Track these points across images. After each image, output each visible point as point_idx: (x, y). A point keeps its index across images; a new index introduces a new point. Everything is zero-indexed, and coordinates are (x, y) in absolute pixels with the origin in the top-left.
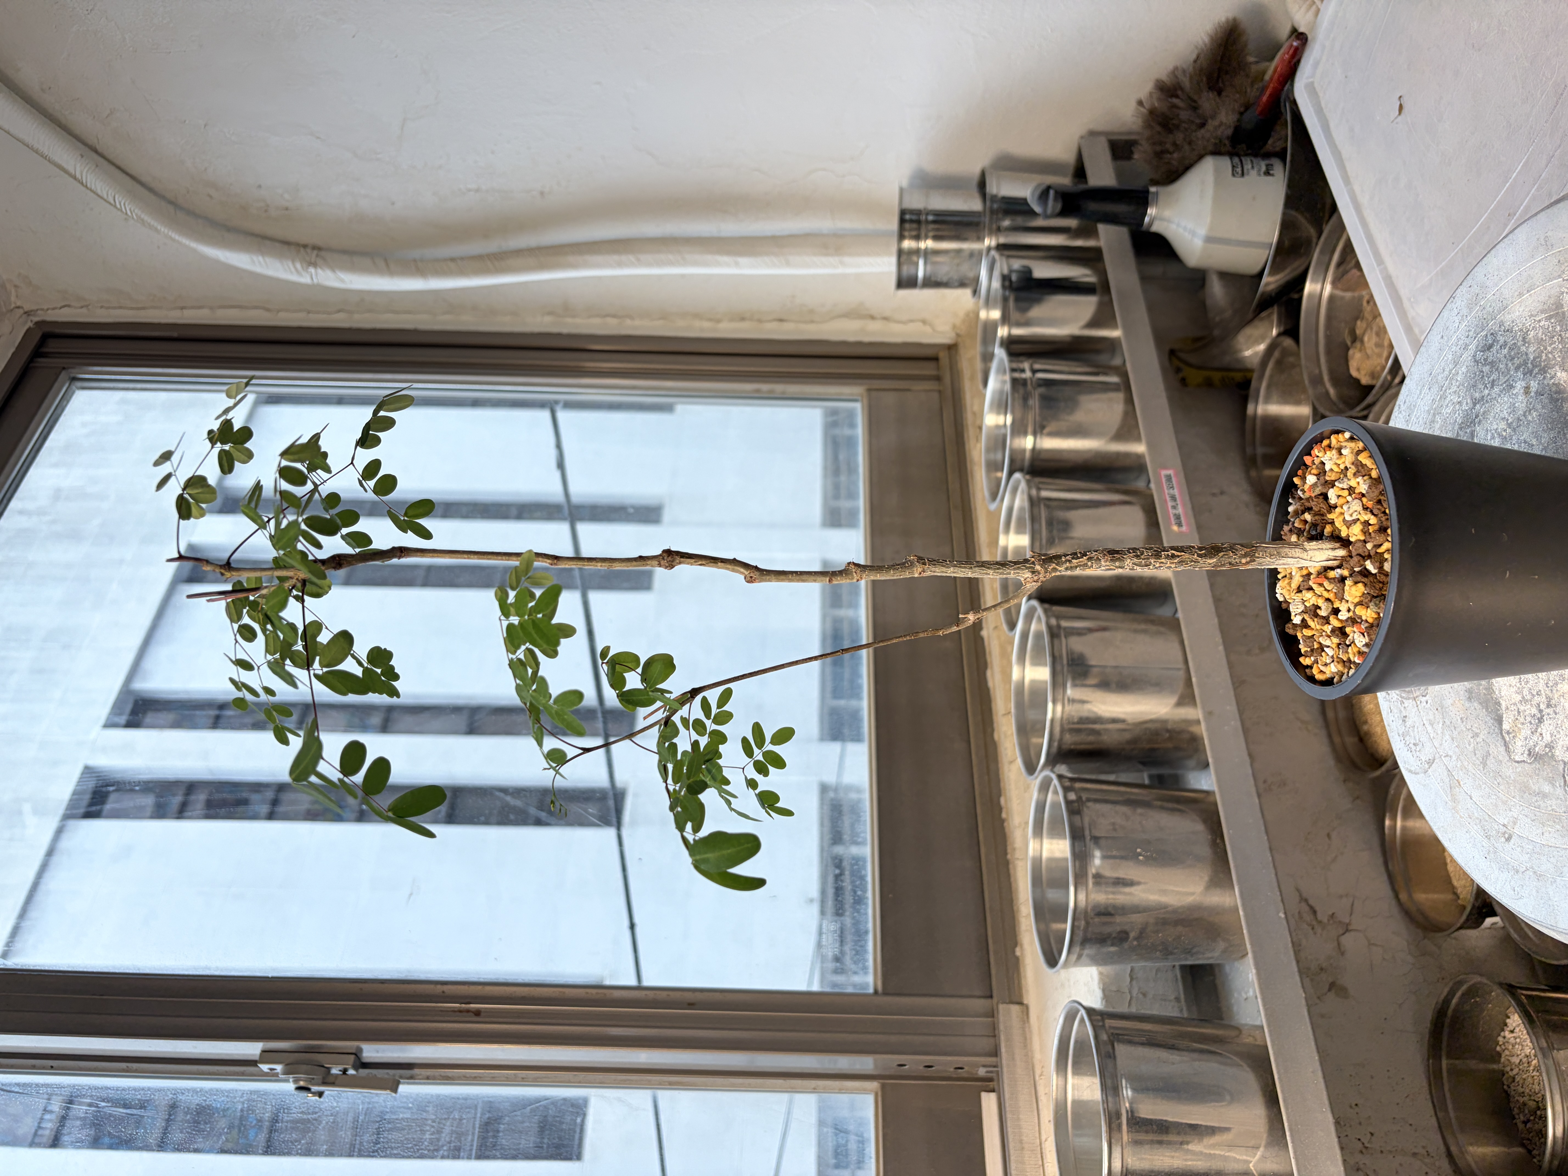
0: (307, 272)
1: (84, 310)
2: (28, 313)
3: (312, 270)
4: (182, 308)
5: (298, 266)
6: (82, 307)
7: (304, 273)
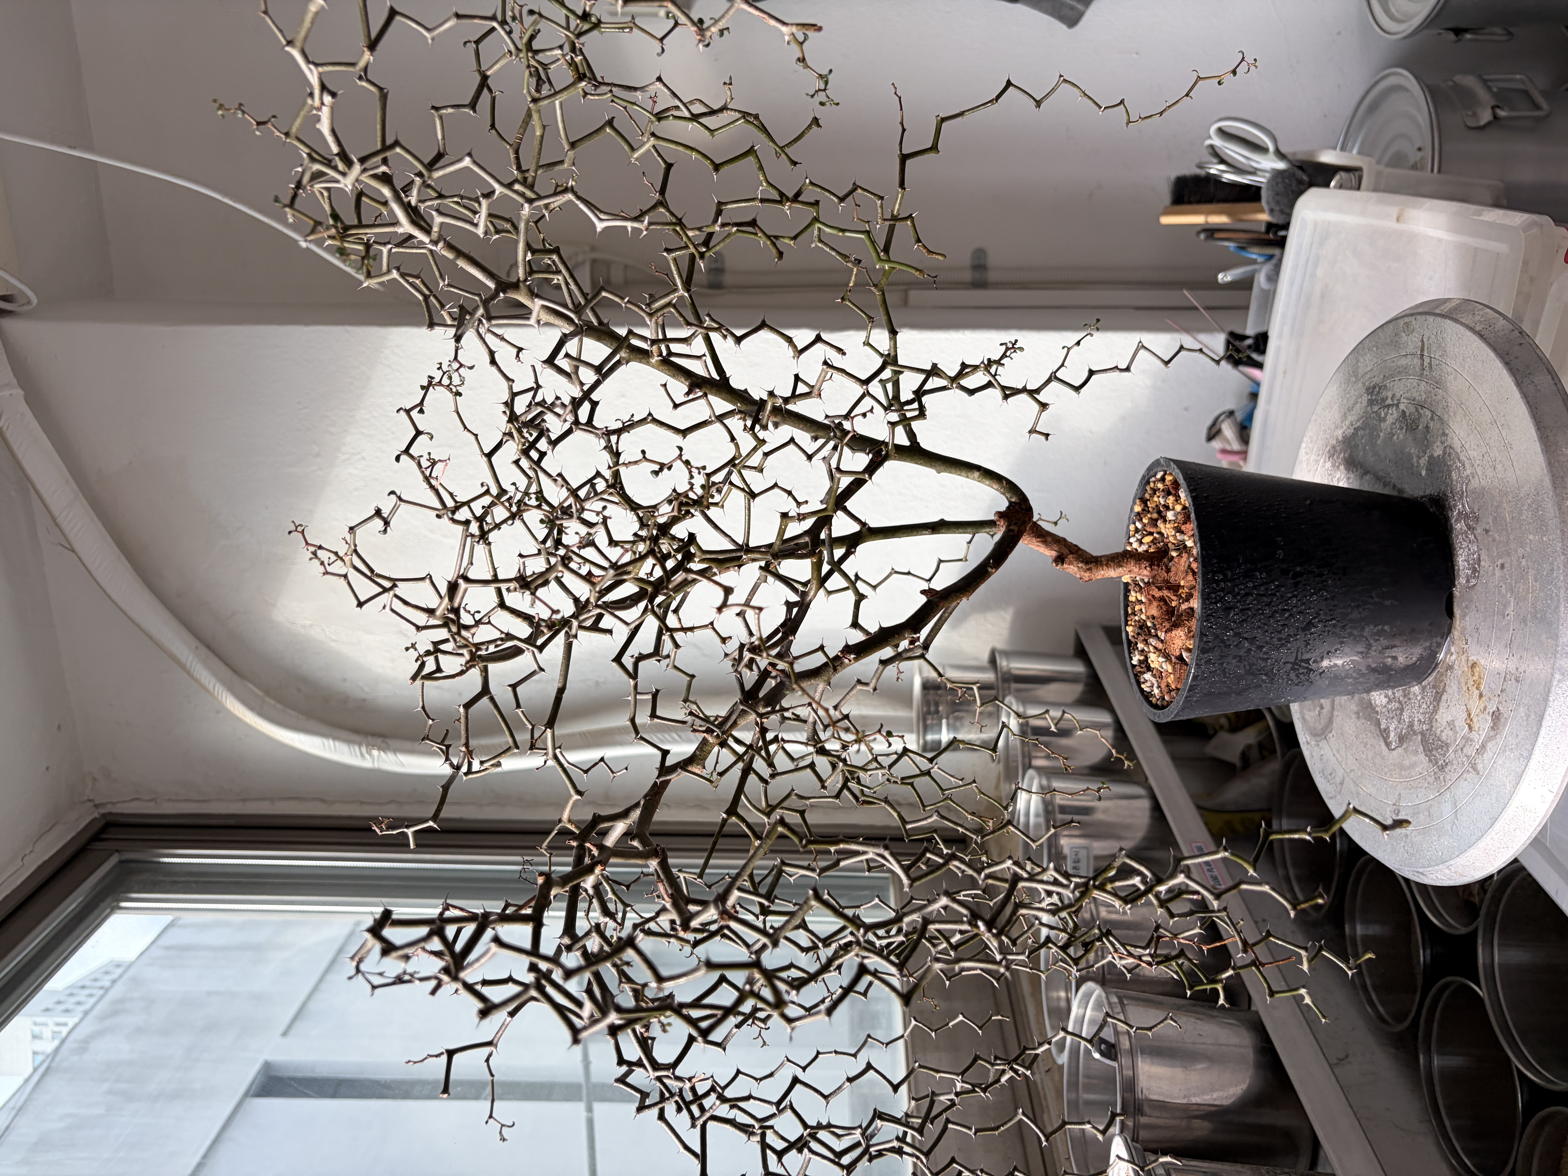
0: (370, 755)
1: (152, 804)
2: (97, 806)
3: (375, 752)
4: (245, 800)
5: (364, 749)
6: (150, 800)
7: (367, 756)
